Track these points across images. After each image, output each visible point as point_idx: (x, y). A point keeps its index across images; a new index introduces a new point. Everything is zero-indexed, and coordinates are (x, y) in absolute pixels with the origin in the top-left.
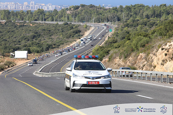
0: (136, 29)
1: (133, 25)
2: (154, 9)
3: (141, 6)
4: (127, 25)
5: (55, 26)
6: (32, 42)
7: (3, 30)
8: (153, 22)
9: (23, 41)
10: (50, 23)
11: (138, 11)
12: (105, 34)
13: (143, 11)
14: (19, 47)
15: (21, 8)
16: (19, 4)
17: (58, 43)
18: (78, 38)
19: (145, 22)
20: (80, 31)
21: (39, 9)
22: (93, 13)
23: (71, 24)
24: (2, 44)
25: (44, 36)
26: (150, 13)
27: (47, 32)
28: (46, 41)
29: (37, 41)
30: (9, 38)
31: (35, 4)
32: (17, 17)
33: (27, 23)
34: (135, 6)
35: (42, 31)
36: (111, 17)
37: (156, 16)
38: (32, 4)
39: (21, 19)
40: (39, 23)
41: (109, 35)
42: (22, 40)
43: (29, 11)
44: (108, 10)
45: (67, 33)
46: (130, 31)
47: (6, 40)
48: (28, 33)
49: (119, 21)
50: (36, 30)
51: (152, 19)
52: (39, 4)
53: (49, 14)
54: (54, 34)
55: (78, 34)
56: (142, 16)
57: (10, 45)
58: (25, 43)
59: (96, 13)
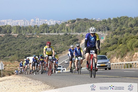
0: (123, 36)
1: (120, 33)
2: (137, 20)
3: (126, 18)
4: (116, 33)
5: (58, 37)
6: (40, 50)
7: (15, 42)
8: (137, 30)
9: (33, 50)
10: (53, 34)
11: (124, 22)
13: (128, 21)
14: (29, 55)
15: (28, 24)
16: (27, 21)
17: (60, 50)
19: (130, 31)
20: (78, 40)
21: (44, 24)
22: (87, 25)
23: (70, 34)
24: (16, 53)
26: (133, 23)
30: (21, 48)
31: (40, 20)
32: (27, 31)
33: (34, 35)
34: (120, 18)
35: (47, 41)
36: (102, 28)
38: (37, 20)
39: (30, 33)
40: (44, 34)
41: (101, 42)
42: (31, 49)
43: (36, 26)
44: (99, 22)
45: (67, 41)
46: (119, 38)
47: (19, 50)
48: (36, 43)
49: (108, 30)
50: (42, 40)
51: (135, 27)
52: (43, 20)
53: (52, 27)
54: (57, 43)
55: (77, 42)
56: (127, 26)
57: (23, 53)
58: (34, 51)
59: (89, 25)
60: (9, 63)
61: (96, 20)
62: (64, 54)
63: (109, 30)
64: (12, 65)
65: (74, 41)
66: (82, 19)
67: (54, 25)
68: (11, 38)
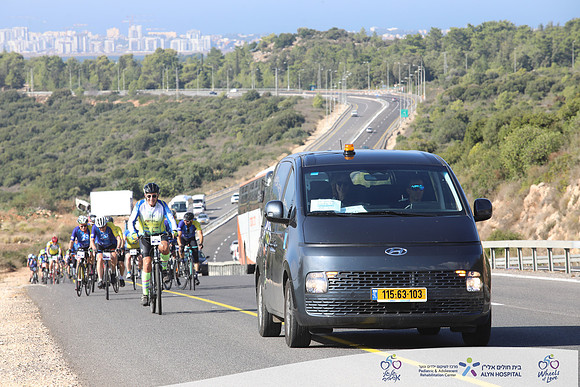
0: (489, 106)
2: (548, 36)
3: (503, 28)
4: (460, 94)
5: (218, 105)
6: (141, 160)
7: (41, 123)
8: (549, 79)
9: (113, 159)
10: (198, 93)
11: (494, 44)
12: (387, 126)
13: (512, 43)
14: (98, 180)
15: (97, 49)
16: (90, 35)
17: (229, 161)
18: (295, 143)
19: (521, 83)
20: (301, 120)
21: (160, 51)
22: (343, 58)
23: (270, 95)
24: (43, 171)
25: (180, 138)
26: (532, 49)
27: (190, 127)
28: (188, 155)
29: (159, 158)
30: (64, 151)
31: (145, 34)
32: (88, 78)
33: (121, 97)
34: (481, 29)
35: (174, 123)
37: (556, 61)
38: (135, 34)
39: (101, 86)
40: (163, 95)
41: (400, 130)
42: (107, 157)
43: (127, 56)
44: (392, 46)
45: (257, 125)
46: (472, 113)
47: (56, 158)
48: (129, 131)
49: (430, 81)
50: (152, 121)
51: (541, 69)
52: (159, 33)
53: (194, 65)
54: (214, 132)
55: (297, 129)
56: (507, 63)
57: (70, 174)
58: (120, 163)
59: (351, 55)
60: (10, 216)
61: (379, 36)
62: (243, 179)
63: (433, 79)
64: (25, 225)
65: (285, 126)
66: (322, 31)
67: (205, 54)
68: (23, 107)
